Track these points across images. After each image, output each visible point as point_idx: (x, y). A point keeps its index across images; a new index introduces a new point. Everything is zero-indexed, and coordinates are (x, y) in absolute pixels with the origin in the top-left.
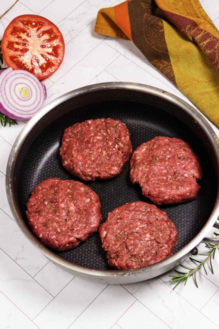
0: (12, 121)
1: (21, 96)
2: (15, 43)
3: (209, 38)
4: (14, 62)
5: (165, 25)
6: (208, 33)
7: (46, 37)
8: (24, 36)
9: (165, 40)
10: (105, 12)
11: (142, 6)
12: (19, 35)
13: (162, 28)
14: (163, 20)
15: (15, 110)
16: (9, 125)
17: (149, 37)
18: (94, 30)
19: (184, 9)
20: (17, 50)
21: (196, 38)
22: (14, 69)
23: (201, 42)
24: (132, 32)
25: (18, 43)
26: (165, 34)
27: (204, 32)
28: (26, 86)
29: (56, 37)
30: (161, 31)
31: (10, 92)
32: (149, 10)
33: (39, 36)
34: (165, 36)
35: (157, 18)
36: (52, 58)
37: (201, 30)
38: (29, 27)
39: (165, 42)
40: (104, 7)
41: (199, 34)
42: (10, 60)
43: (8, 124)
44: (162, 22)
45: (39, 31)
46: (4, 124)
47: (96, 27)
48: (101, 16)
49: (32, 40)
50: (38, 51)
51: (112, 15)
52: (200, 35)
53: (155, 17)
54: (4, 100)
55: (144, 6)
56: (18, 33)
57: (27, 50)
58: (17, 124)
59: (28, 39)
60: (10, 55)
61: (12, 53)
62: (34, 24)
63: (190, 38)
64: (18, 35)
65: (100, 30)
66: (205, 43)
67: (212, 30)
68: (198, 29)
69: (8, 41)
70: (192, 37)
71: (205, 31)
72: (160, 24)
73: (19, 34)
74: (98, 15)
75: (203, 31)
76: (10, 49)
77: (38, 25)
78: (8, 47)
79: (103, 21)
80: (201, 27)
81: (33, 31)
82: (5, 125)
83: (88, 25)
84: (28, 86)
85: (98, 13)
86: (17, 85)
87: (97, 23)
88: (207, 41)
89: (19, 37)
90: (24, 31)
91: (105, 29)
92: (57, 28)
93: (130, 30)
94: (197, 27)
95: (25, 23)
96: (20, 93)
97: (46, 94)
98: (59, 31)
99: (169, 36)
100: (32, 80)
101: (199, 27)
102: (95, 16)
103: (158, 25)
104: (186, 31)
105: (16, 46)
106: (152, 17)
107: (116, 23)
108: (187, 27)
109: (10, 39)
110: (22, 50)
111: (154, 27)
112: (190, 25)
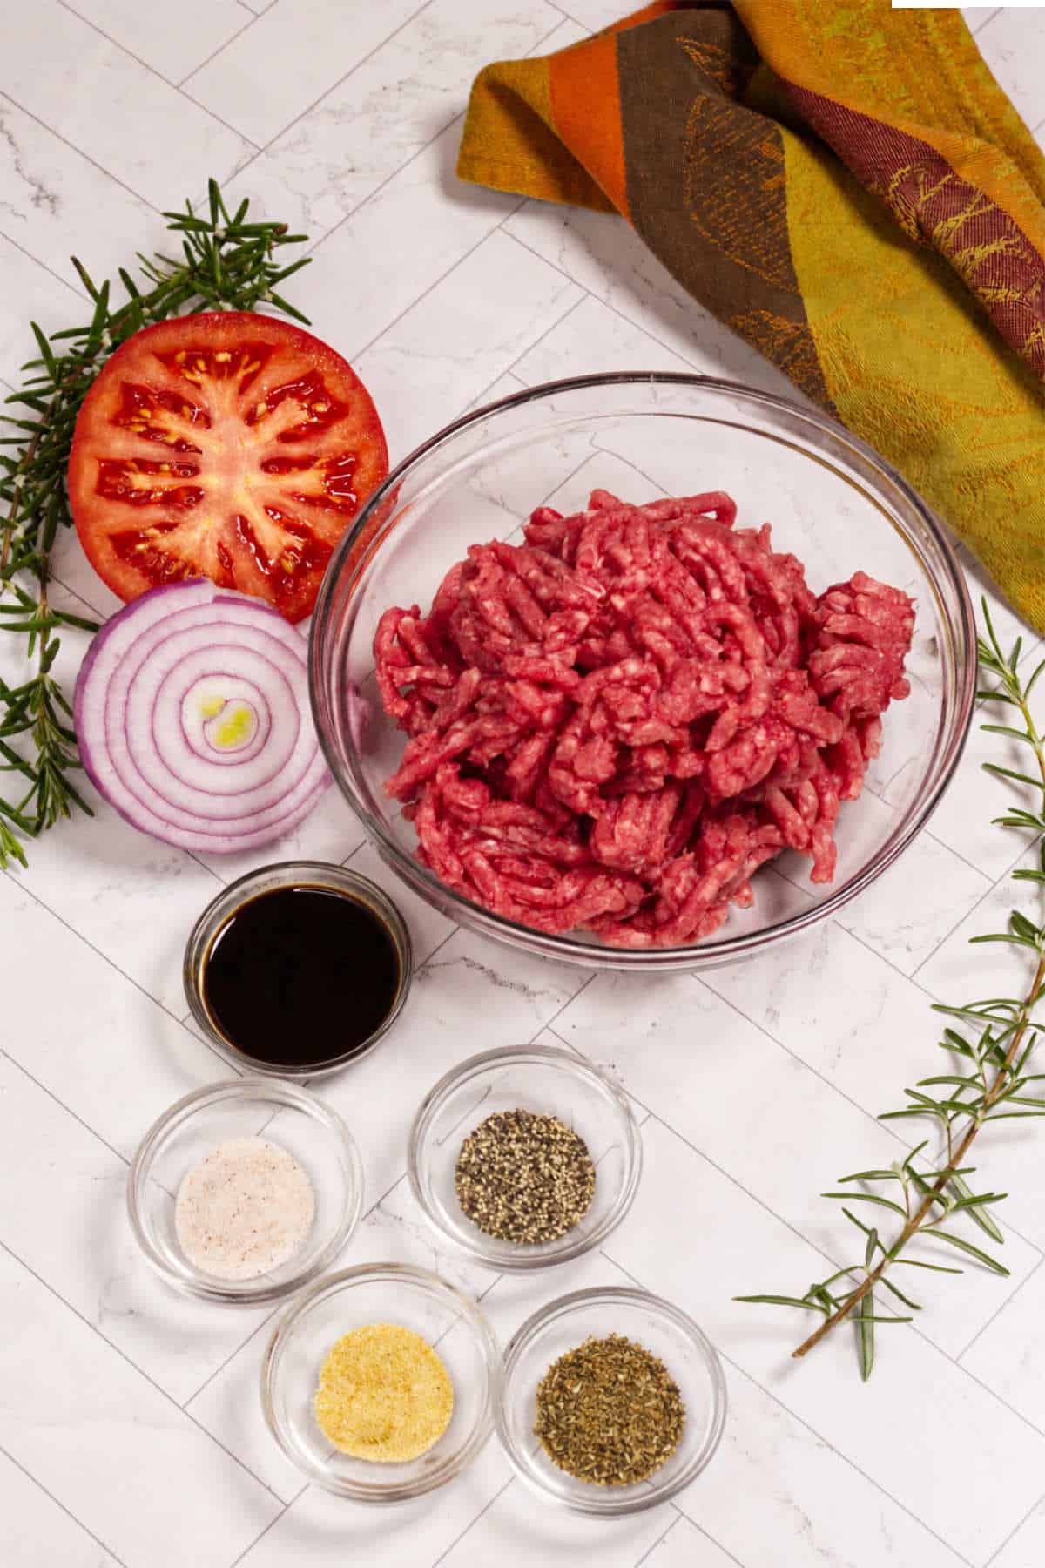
2: (134, 466)
3: (1000, 235)
4: (138, 560)
5: (793, 151)
6: (998, 211)
7: (292, 414)
8: (174, 425)
9: (786, 229)
10: (506, 77)
11: (687, 56)
12: (154, 424)
13: (779, 168)
14: (778, 126)
17: (710, 209)
18: (454, 166)
19: (892, 66)
20: (142, 500)
21: (937, 231)
23: (958, 248)
24: (633, 178)
25: (146, 466)
26: (790, 201)
27: (979, 205)
29: (339, 411)
30: (770, 184)
32: (720, 73)
33: (251, 419)
34: (789, 209)
35: (760, 117)
36: (325, 525)
37: (968, 192)
38: (199, 377)
39: (785, 244)
40: (503, 58)
41: (956, 213)
42: (114, 553)
44: (778, 140)
45: (253, 394)
47: (464, 157)
48: (491, 107)
49: (220, 438)
50: (251, 491)
51: (536, 92)
52: (962, 218)
53: (746, 112)
55: (695, 54)
56: (147, 413)
57: (196, 495)
59: (196, 436)
60: (118, 529)
61: (119, 516)
62: (223, 357)
63: (910, 228)
64: (145, 424)
65: (482, 170)
66: (980, 253)
67: (1020, 193)
68: (950, 187)
69: (100, 461)
70: (919, 226)
71: (986, 200)
72: (767, 149)
73: (153, 416)
74: (472, 96)
75: (977, 199)
76: (113, 497)
77: (246, 359)
78: (102, 489)
79: (498, 125)
80: (967, 175)
81: (217, 396)
83: (427, 145)
85: (474, 87)
87: (468, 137)
88: (992, 248)
89: (151, 434)
90: (176, 403)
91: (505, 163)
92: (343, 366)
93: (621, 170)
94: (950, 176)
95: (181, 357)
99: (806, 213)
101: (957, 177)
102: (461, 95)
103: (757, 155)
104: (892, 195)
105: (141, 481)
106: (732, 112)
107: (555, 129)
108: (895, 176)
109: (106, 444)
110: (170, 499)
111: (741, 164)
112: (908, 168)
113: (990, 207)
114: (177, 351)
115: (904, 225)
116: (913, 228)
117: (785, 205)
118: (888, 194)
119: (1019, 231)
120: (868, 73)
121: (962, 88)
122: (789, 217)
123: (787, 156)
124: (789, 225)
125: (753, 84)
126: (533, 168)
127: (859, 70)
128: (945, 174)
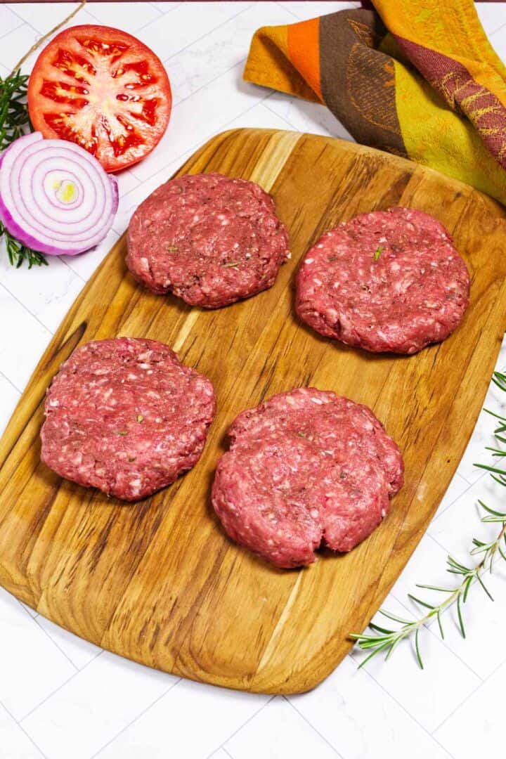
0: (34, 256)
1: (58, 199)
2: (58, 84)
3: (491, 105)
4: (52, 126)
5: (399, 71)
6: (491, 95)
7: (132, 77)
8: (80, 71)
9: (395, 104)
10: (268, 33)
11: (352, 28)
12: (71, 68)
13: (392, 77)
14: (394, 61)
15: (41, 228)
16: (29, 265)
17: (359, 95)
19: (446, 39)
20: (61, 100)
21: (463, 103)
22: (45, 138)
23: (472, 110)
24: (323, 82)
25: (65, 86)
26: (397, 91)
27: (483, 92)
28: (70, 177)
29: (153, 80)
30: (388, 84)
31: (32, 187)
32: (367, 38)
33: (115, 76)
34: (397, 95)
35: (383, 54)
36: (140, 126)
37: (479, 87)
38: (93, 53)
39: (394, 110)
40: (267, 25)
41: (471, 95)
42: (44, 121)
43: (26, 263)
44: (392, 64)
45: (117, 63)
46: (16, 262)
47: (247, 69)
48: (259, 45)
49: (99, 81)
50: (110, 107)
51: (282, 40)
52: (474, 97)
53: (376, 51)
54: (14, 203)
55: (356, 28)
56: (68, 63)
57: (84, 103)
58: (47, 264)
59: (88, 77)
60: (46, 111)
61: (49, 106)
62: (106, 46)
63: (451, 102)
64: (67, 68)
65: (254, 75)
66: (481, 112)
68: (472, 86)
69: (44, 80)
70: (455, 102)
71: (486, 90)
72: (387, 68)
73: (71, 65)
74: (252, 42)
75: (482, 90)
76: (47, 96)
77: (116, 50)
78: (43, 92)
79: (263, 54)
80: (479, 80)
81: (101, 62)
82: (19, 265)
84: (76, 177)
85: (254, 38)
86: (49, 172)
87: (249, 60)
88: (487, 110)
89: (70, 73)
90: (81, 61)
91: (265, 73)
92: (157, 60)
94: (471, 81)
95: (87, 43)
96: (56, 192)
97: (117, 200)
98: (161, 68)
99: (404, 97)
100: (87, 166)
101: (474, 81)
103: (382, 71)
104: (443, 86)
105: (61, 92)
106: (371, 51)
107: (289, 58)
108: (445, 77)
109: (48, 74)
110: (73, 102)
111: (374, 75)
112: (451, 74)
113: (488, 93)
114: (86, 40)
115: (449, 101)
116: (453, 102)
117: (394, 94)
118: (441, 86)
119: (501, 104)
121: (478, 51)
122: (397, 99)
123: (397, 72)
124: (397, 102)
126: (277, 76)
127: (430, 38)
128: (469, 79)
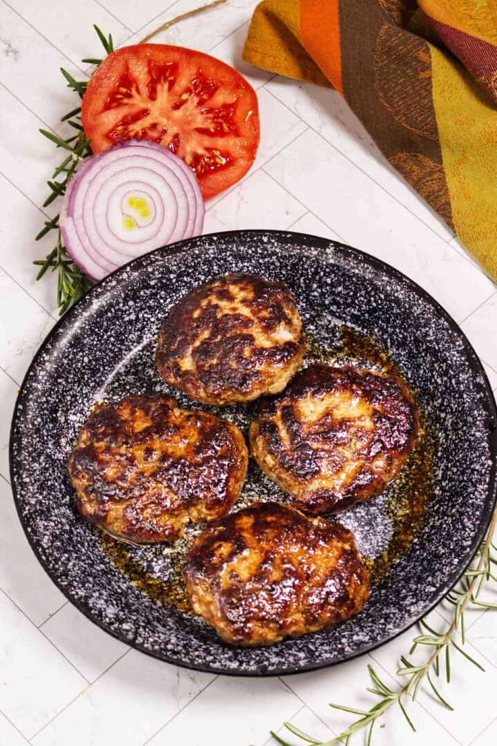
5: (437, 59)
9: (431, 101)
13: (427, 67)
14: (430, 45)
17: (389, 89)
18: (241, 54)
19: (490, 18)
24: (345, 73)
26: (434, 84)
30: (422, 75)
32: (394, 13)
34: (433, 89)
35: (417, 37)
39: (431, 108)
44: (427, 51)
47: (247, 48)
48: (263, 20)
51: (293, 21)
53: (408, 34)
55: (382, 2)
65: (256, 58)
72: (422, 55)
74: (254, 16)
79: (268, 33)
85: (256, 12)
87: (250, 37)
91: (270, 56)
93: (338, 68)
99: (443, 91)
103: (416, 58)
104: (493, 83)
106: (403, 34)
107: (301, 41)
111: (406, 64)
117: (431, 87)
118: (490, 82)
120: (475, 20)
122: (434, 94)
123: (433, 60)
124: (434, 98)
125: (413, 19)
126: (285, 60)
127: (471, 17)
